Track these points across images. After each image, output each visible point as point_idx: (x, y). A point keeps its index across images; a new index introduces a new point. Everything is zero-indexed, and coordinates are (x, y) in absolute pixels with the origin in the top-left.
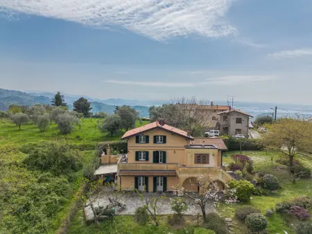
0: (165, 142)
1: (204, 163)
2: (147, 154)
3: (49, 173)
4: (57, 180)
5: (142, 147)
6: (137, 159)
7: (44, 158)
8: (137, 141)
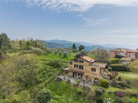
0: (83, 62)
1: (94, 71)
2: (77, 65)
3: (53, 67)
4: (54, 69)
5: (76, 63)
6: (75, 67)
7: (53, 63)
8: (75, 61)
